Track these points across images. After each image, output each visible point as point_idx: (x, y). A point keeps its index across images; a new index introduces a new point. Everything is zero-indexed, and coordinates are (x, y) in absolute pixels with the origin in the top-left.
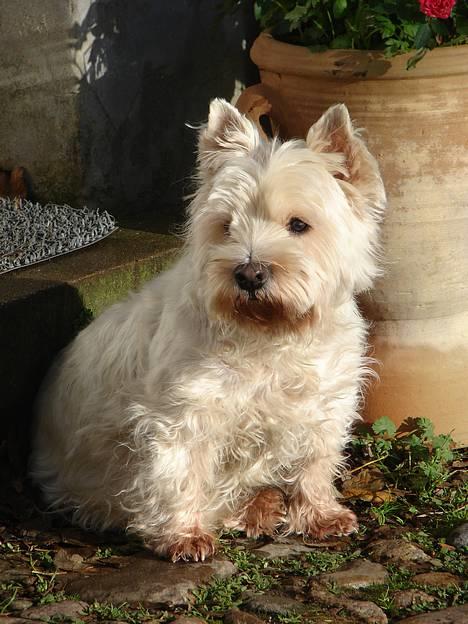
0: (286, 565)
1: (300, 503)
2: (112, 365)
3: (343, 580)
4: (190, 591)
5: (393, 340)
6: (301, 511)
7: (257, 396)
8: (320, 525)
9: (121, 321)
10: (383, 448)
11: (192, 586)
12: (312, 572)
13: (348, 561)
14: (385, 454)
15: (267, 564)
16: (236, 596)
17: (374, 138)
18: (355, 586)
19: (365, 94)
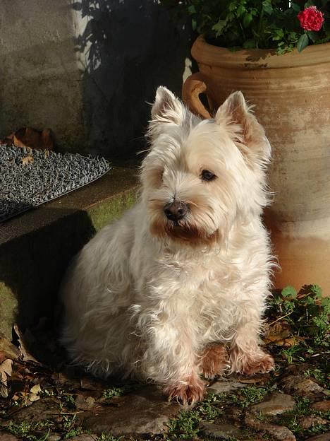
0: (228, 398)
1: (237, 352)
2: (105, 271)
3: (266, 409)
4: (164, 424)
5: (293, 234)
6: (238, 357)
7: (201, 287)
8: (251, 366)
9: (109, 240)
10: (289, 308)
11: (166, 420)
12: (245, 404)
13: (269, 392)
14: (290, 311)
15: (215, 398)
16: (196, 426)
17: (274, 106)
18: (274, 413)
19: (267, 78)
